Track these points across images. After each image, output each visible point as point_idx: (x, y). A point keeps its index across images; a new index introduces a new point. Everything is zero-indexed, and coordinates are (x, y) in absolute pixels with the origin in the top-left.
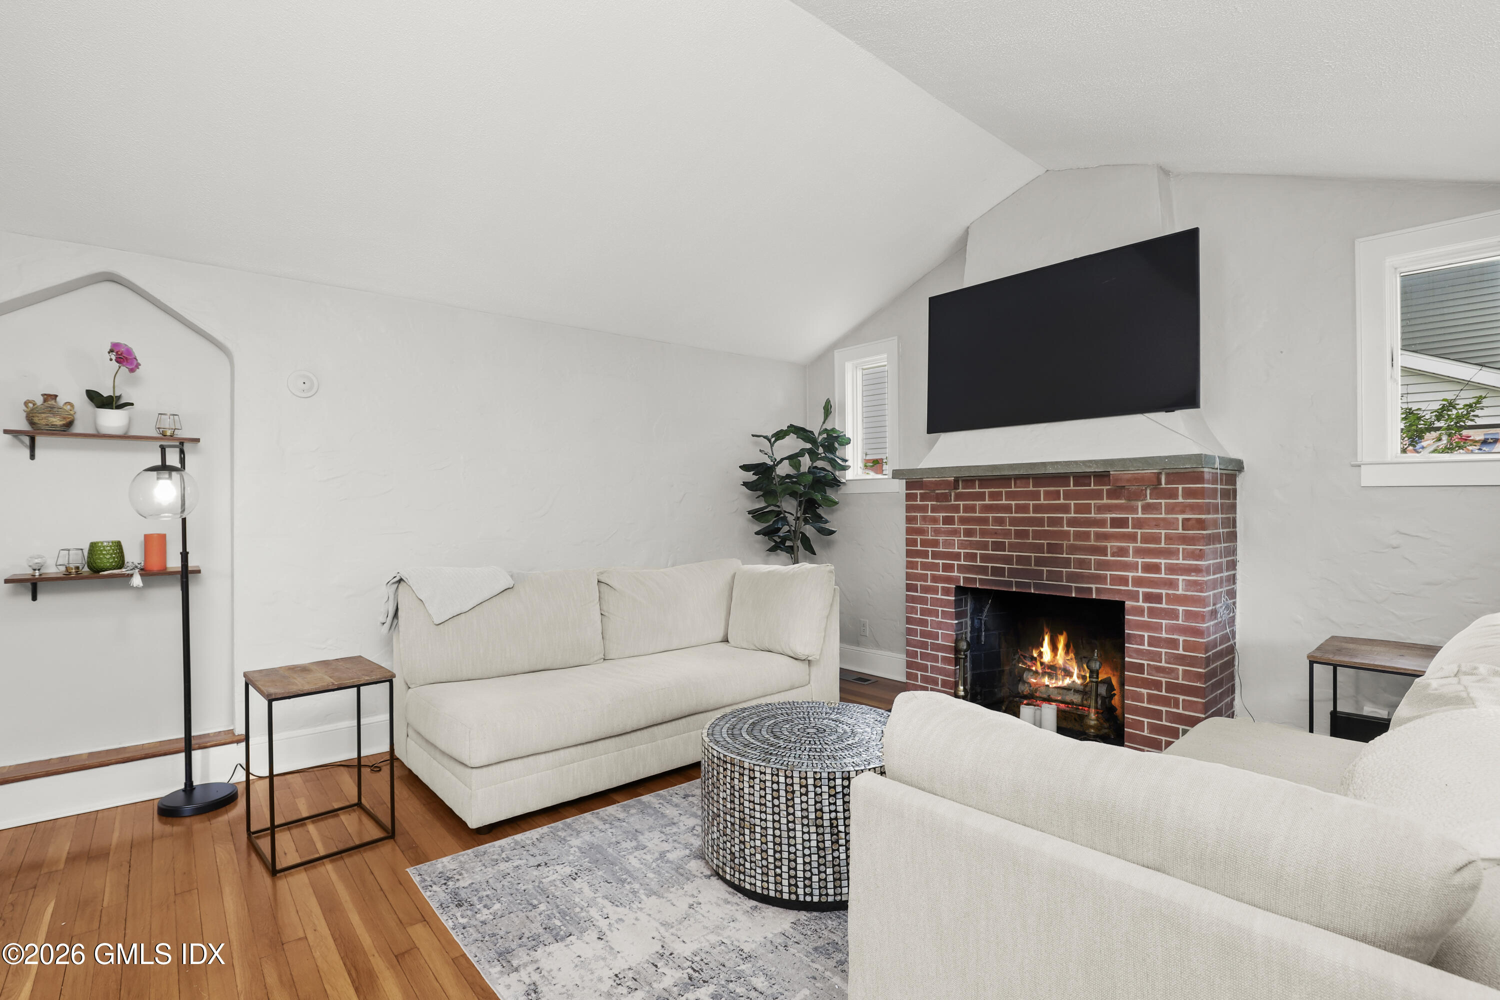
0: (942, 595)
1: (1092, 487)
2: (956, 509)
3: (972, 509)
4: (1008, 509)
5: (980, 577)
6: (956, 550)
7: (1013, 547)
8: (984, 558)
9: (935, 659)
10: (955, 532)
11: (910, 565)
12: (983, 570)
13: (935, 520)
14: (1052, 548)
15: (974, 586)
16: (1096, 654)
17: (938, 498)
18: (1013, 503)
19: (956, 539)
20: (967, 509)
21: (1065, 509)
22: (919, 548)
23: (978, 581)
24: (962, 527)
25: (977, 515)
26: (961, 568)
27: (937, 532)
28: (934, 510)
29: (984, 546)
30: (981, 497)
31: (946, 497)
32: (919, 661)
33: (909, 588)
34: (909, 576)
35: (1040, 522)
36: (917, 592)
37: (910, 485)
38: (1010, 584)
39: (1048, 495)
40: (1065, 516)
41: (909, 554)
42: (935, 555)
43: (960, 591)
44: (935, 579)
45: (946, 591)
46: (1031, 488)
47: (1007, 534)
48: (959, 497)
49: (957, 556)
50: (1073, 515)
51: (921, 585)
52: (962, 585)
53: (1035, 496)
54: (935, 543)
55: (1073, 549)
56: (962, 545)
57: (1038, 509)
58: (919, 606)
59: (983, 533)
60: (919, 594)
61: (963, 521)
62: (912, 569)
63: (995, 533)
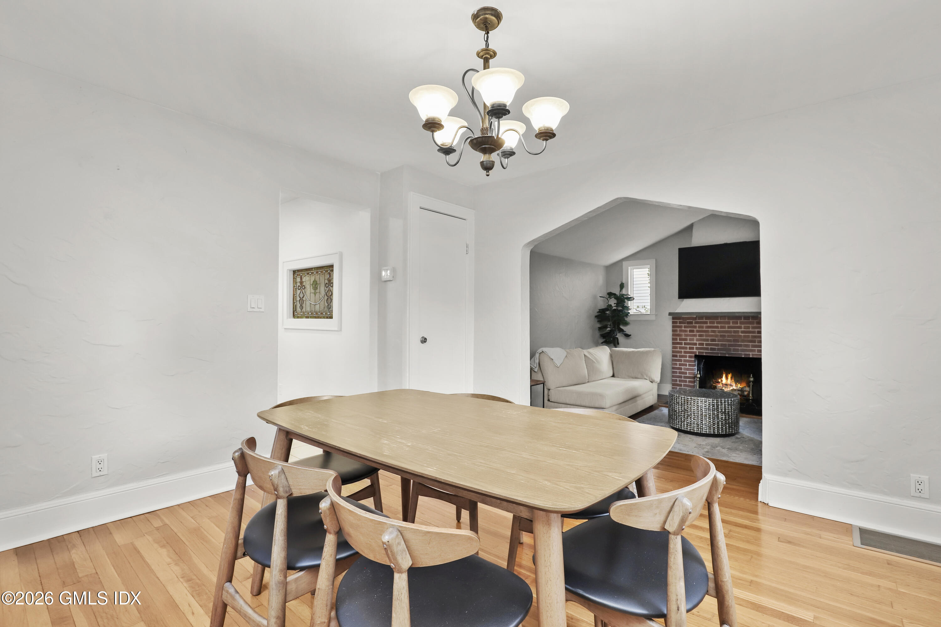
0: (689, 358)
1: (750, 320)
2: (695, 327)
3: (702, 327)
4: (717, 327)
5: (705, 351)
6: (695, 342)
7: (719, 341)
8: (707, 345)
9: (686, 382)
10: (695, 336)
11: (673, 348)
12: (707, 349)
13: (686, 331)
14: (735, 341)
15: (703, 355)
16: (751, 376)
17: (688, 323)
18: (719, 325)
19: (695, 338)
20: (699, 327)
21: (740, 327)
22: (678, 341)
23: (704, 353)
24: (698, 334)
25: (704, 329)
26: (697, 348)
27: (687, 335)
28: (685, 327)
29: (707, 340)
30: (706, 323)
31: (691, 323)
32: (678, 383)
33: (673, 356)
34: (673, 352)
35: (730, 332)
36: (677, 357)
37: (673, 318)
38: (718, 353)
39: (733, 323)
40: (740, 330)
41: (673, 343)
42: (685, 344)
43: (696, 356)
44: (685, 352)
45: (690, 357)
46: (727, 320)
47: (717, 336)
48: (696, 323)
49: (695, 344)
50: (743, 330)
51: (679, 355)
52: (697, 354)
53: (729, 323)
54: (686, 340)
55: (743, 341)
56: (697, 340)
57: (729, 327)
58: (678, 363)
59: (707, 336)
60: (678, 358)
61: (698, 331)
62: (675, 349)
63: (712, 336)
